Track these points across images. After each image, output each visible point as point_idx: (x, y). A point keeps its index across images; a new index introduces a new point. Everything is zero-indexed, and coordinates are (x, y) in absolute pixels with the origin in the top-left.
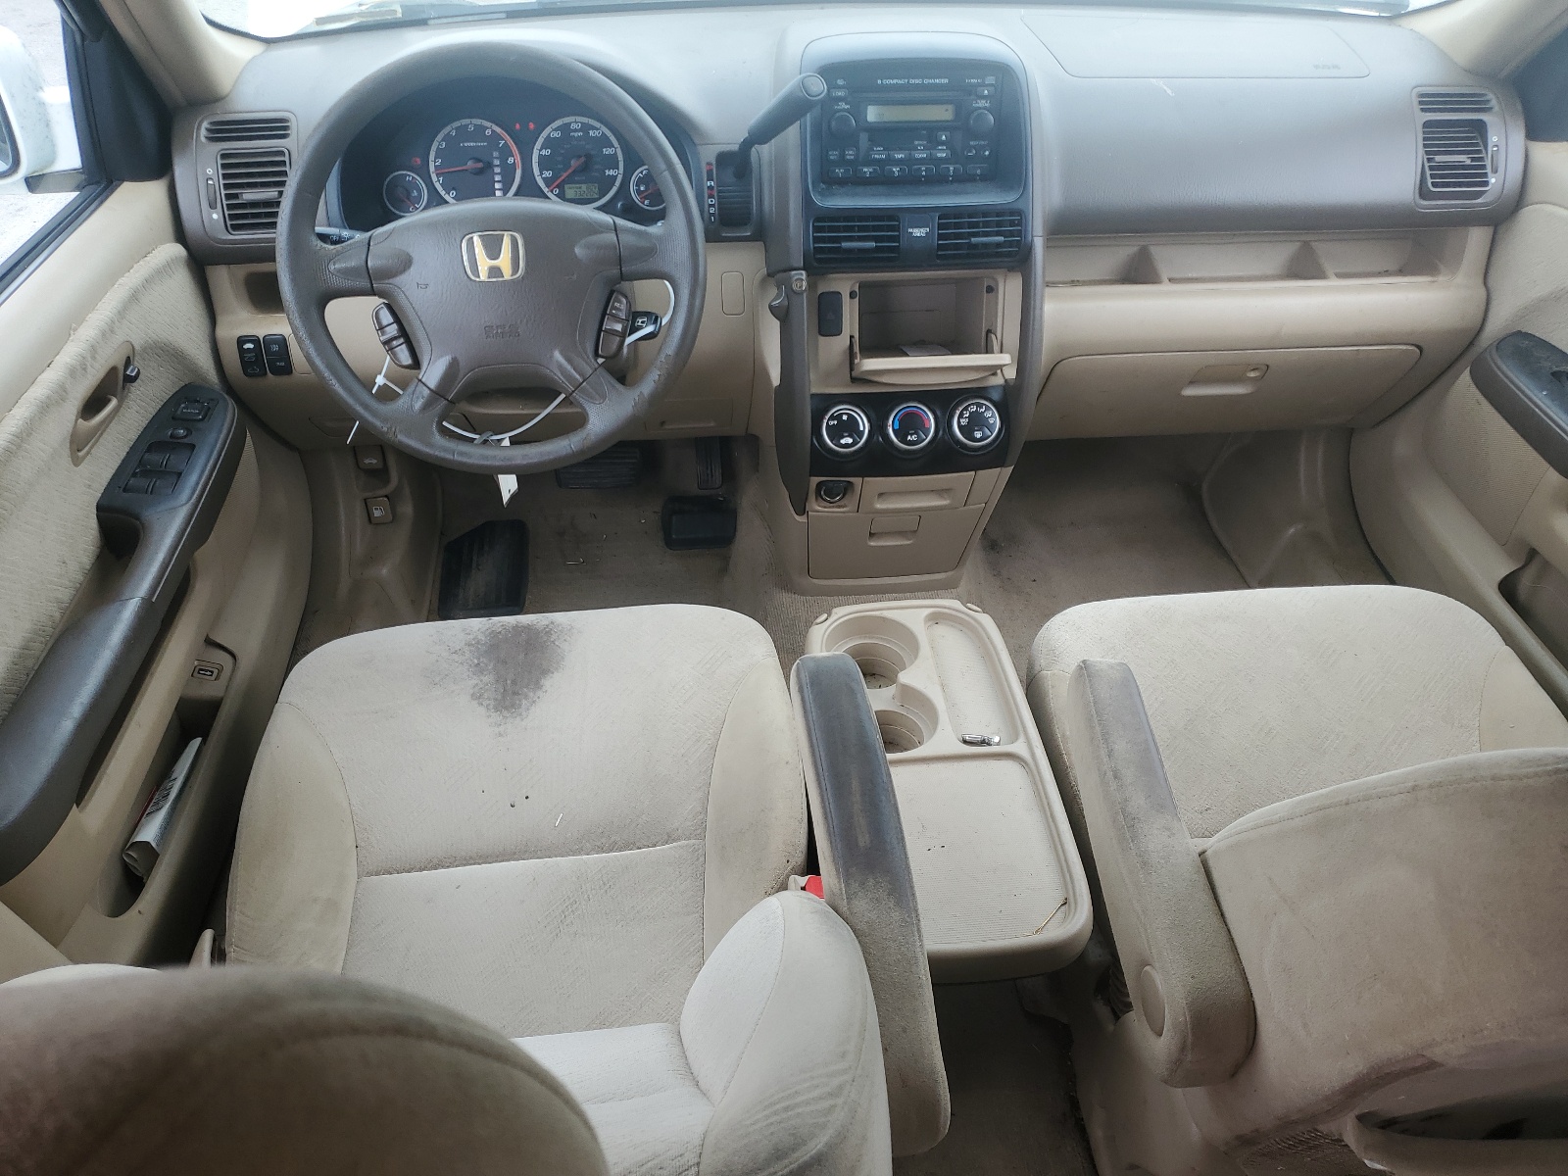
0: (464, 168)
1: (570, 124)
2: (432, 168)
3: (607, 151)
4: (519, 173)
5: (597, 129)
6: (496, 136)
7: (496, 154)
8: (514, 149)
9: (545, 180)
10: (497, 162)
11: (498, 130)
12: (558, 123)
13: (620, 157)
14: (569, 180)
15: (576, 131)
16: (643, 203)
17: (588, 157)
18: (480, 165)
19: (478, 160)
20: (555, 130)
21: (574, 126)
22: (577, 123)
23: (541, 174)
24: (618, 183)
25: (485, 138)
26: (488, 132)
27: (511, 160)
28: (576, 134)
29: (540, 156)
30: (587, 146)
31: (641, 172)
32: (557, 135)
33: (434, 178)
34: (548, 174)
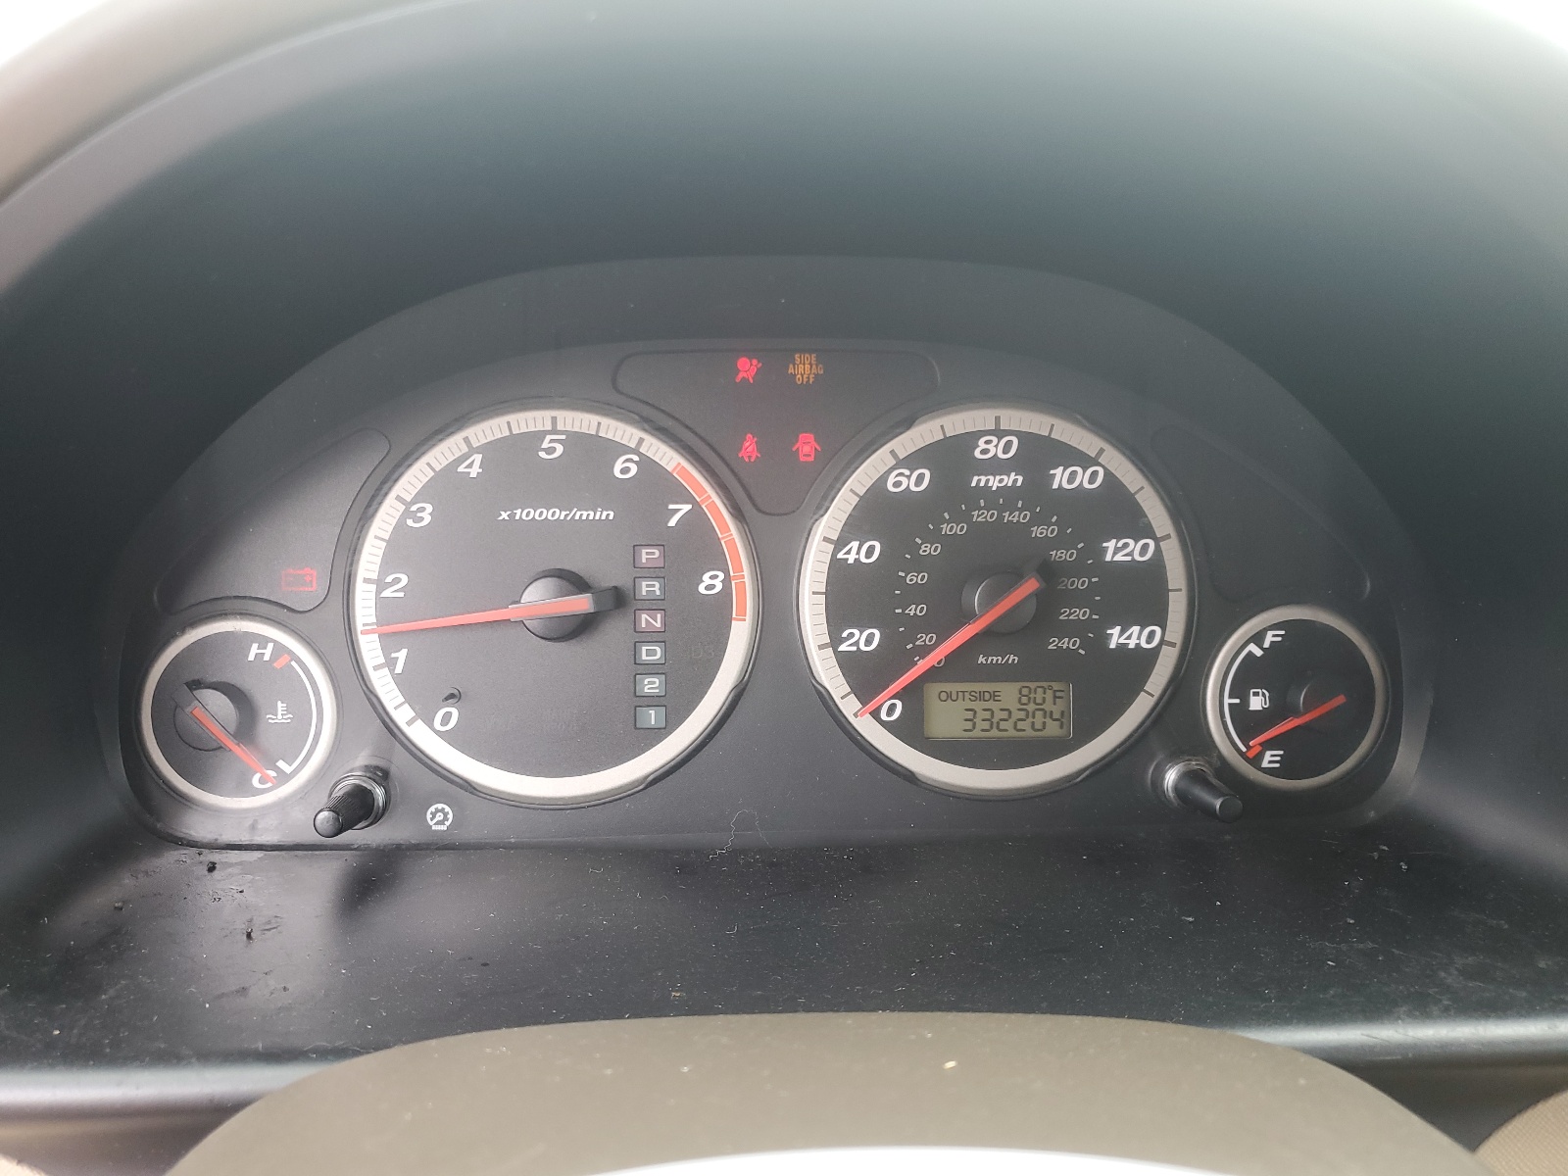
0: (511, 612)
1: (972, 438)
2: (365, 610)
3: (1119, 551)
4: (740, 637)
5: (1085, 461)
6: (655, 484)
7: (648, 555)
8: (730, 534)
9: (849, 664)
10: (649, 588)
11: (669, 458)
12: (925, 433)
13: (1176, 575)
14: (958, 666)
15: (995, 466)
16: (1255, 761)
17: (1049, 572)
18: (583, 603)
19: (576, 583)
20: (912, 461)
21: (990, 448)
22: (999, 433)
23: (835, 640)
24: (1158, 681)
25: (606, 490)
26: (623, 468)
27: (710, 583)
28: (994, 482)
29: (837, 568)
30: (1037, 531)
31: (1257, 638)
32: (914, 482)
33: (370, 649)
34: (864, 639)
